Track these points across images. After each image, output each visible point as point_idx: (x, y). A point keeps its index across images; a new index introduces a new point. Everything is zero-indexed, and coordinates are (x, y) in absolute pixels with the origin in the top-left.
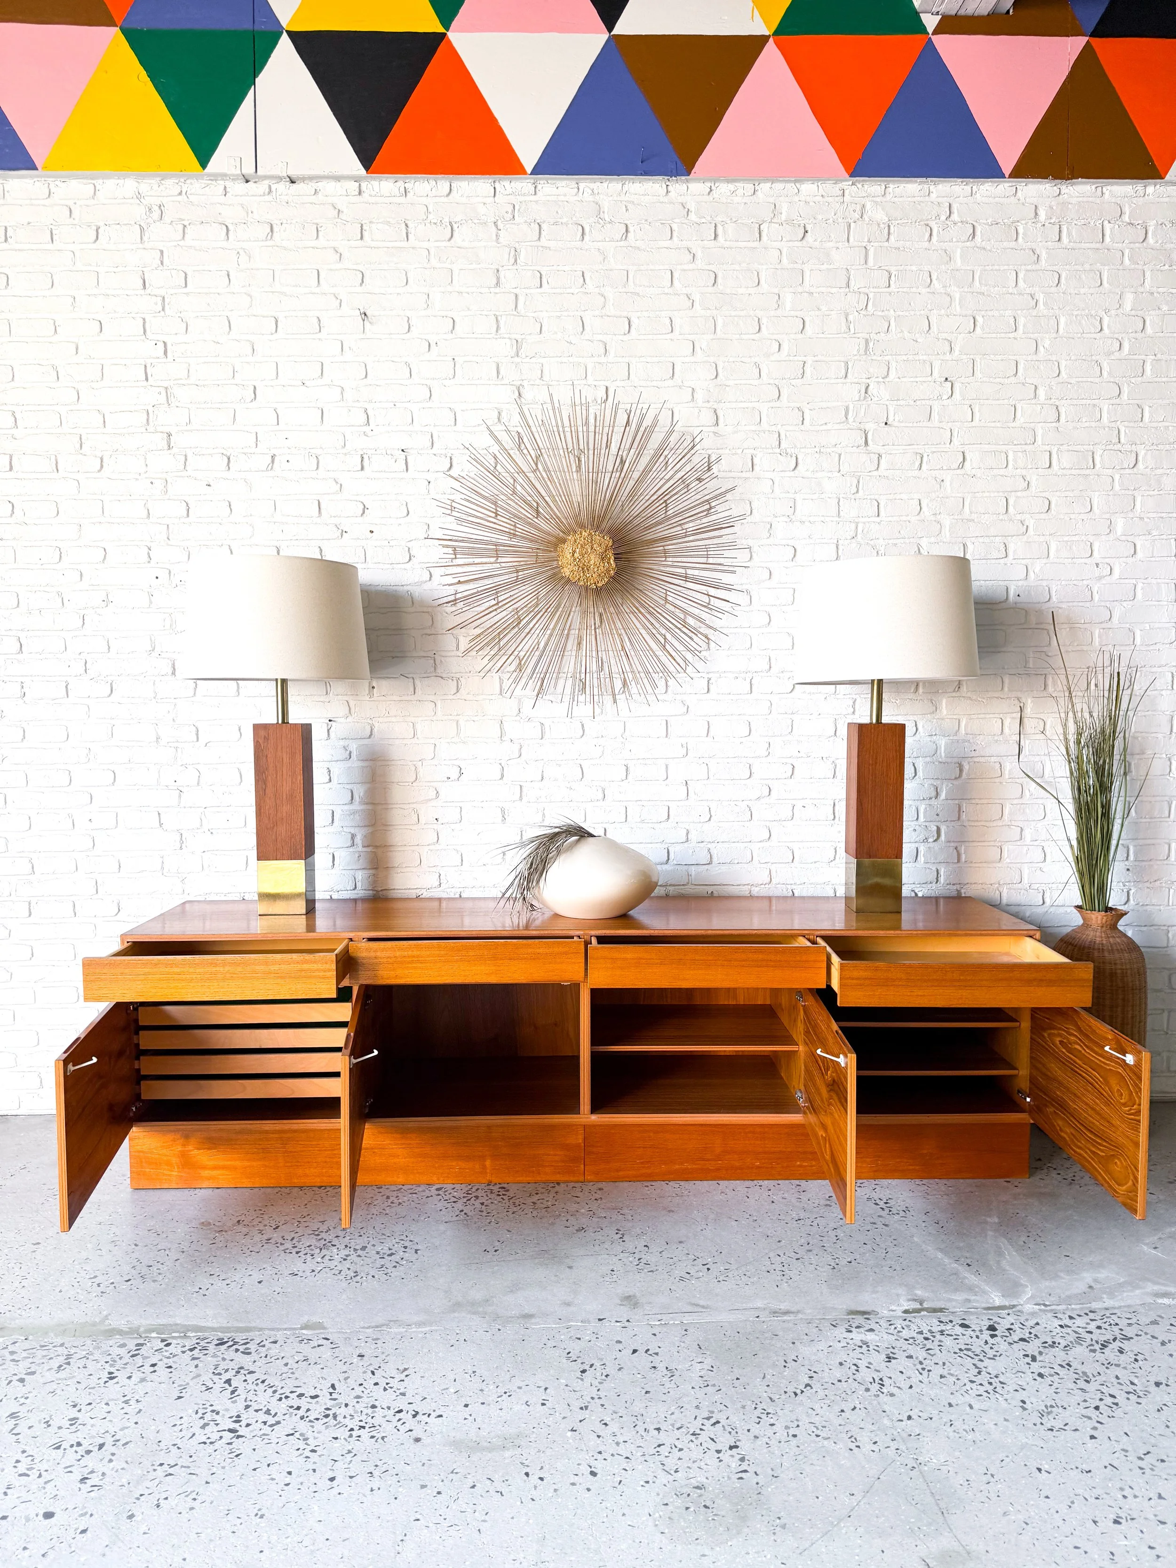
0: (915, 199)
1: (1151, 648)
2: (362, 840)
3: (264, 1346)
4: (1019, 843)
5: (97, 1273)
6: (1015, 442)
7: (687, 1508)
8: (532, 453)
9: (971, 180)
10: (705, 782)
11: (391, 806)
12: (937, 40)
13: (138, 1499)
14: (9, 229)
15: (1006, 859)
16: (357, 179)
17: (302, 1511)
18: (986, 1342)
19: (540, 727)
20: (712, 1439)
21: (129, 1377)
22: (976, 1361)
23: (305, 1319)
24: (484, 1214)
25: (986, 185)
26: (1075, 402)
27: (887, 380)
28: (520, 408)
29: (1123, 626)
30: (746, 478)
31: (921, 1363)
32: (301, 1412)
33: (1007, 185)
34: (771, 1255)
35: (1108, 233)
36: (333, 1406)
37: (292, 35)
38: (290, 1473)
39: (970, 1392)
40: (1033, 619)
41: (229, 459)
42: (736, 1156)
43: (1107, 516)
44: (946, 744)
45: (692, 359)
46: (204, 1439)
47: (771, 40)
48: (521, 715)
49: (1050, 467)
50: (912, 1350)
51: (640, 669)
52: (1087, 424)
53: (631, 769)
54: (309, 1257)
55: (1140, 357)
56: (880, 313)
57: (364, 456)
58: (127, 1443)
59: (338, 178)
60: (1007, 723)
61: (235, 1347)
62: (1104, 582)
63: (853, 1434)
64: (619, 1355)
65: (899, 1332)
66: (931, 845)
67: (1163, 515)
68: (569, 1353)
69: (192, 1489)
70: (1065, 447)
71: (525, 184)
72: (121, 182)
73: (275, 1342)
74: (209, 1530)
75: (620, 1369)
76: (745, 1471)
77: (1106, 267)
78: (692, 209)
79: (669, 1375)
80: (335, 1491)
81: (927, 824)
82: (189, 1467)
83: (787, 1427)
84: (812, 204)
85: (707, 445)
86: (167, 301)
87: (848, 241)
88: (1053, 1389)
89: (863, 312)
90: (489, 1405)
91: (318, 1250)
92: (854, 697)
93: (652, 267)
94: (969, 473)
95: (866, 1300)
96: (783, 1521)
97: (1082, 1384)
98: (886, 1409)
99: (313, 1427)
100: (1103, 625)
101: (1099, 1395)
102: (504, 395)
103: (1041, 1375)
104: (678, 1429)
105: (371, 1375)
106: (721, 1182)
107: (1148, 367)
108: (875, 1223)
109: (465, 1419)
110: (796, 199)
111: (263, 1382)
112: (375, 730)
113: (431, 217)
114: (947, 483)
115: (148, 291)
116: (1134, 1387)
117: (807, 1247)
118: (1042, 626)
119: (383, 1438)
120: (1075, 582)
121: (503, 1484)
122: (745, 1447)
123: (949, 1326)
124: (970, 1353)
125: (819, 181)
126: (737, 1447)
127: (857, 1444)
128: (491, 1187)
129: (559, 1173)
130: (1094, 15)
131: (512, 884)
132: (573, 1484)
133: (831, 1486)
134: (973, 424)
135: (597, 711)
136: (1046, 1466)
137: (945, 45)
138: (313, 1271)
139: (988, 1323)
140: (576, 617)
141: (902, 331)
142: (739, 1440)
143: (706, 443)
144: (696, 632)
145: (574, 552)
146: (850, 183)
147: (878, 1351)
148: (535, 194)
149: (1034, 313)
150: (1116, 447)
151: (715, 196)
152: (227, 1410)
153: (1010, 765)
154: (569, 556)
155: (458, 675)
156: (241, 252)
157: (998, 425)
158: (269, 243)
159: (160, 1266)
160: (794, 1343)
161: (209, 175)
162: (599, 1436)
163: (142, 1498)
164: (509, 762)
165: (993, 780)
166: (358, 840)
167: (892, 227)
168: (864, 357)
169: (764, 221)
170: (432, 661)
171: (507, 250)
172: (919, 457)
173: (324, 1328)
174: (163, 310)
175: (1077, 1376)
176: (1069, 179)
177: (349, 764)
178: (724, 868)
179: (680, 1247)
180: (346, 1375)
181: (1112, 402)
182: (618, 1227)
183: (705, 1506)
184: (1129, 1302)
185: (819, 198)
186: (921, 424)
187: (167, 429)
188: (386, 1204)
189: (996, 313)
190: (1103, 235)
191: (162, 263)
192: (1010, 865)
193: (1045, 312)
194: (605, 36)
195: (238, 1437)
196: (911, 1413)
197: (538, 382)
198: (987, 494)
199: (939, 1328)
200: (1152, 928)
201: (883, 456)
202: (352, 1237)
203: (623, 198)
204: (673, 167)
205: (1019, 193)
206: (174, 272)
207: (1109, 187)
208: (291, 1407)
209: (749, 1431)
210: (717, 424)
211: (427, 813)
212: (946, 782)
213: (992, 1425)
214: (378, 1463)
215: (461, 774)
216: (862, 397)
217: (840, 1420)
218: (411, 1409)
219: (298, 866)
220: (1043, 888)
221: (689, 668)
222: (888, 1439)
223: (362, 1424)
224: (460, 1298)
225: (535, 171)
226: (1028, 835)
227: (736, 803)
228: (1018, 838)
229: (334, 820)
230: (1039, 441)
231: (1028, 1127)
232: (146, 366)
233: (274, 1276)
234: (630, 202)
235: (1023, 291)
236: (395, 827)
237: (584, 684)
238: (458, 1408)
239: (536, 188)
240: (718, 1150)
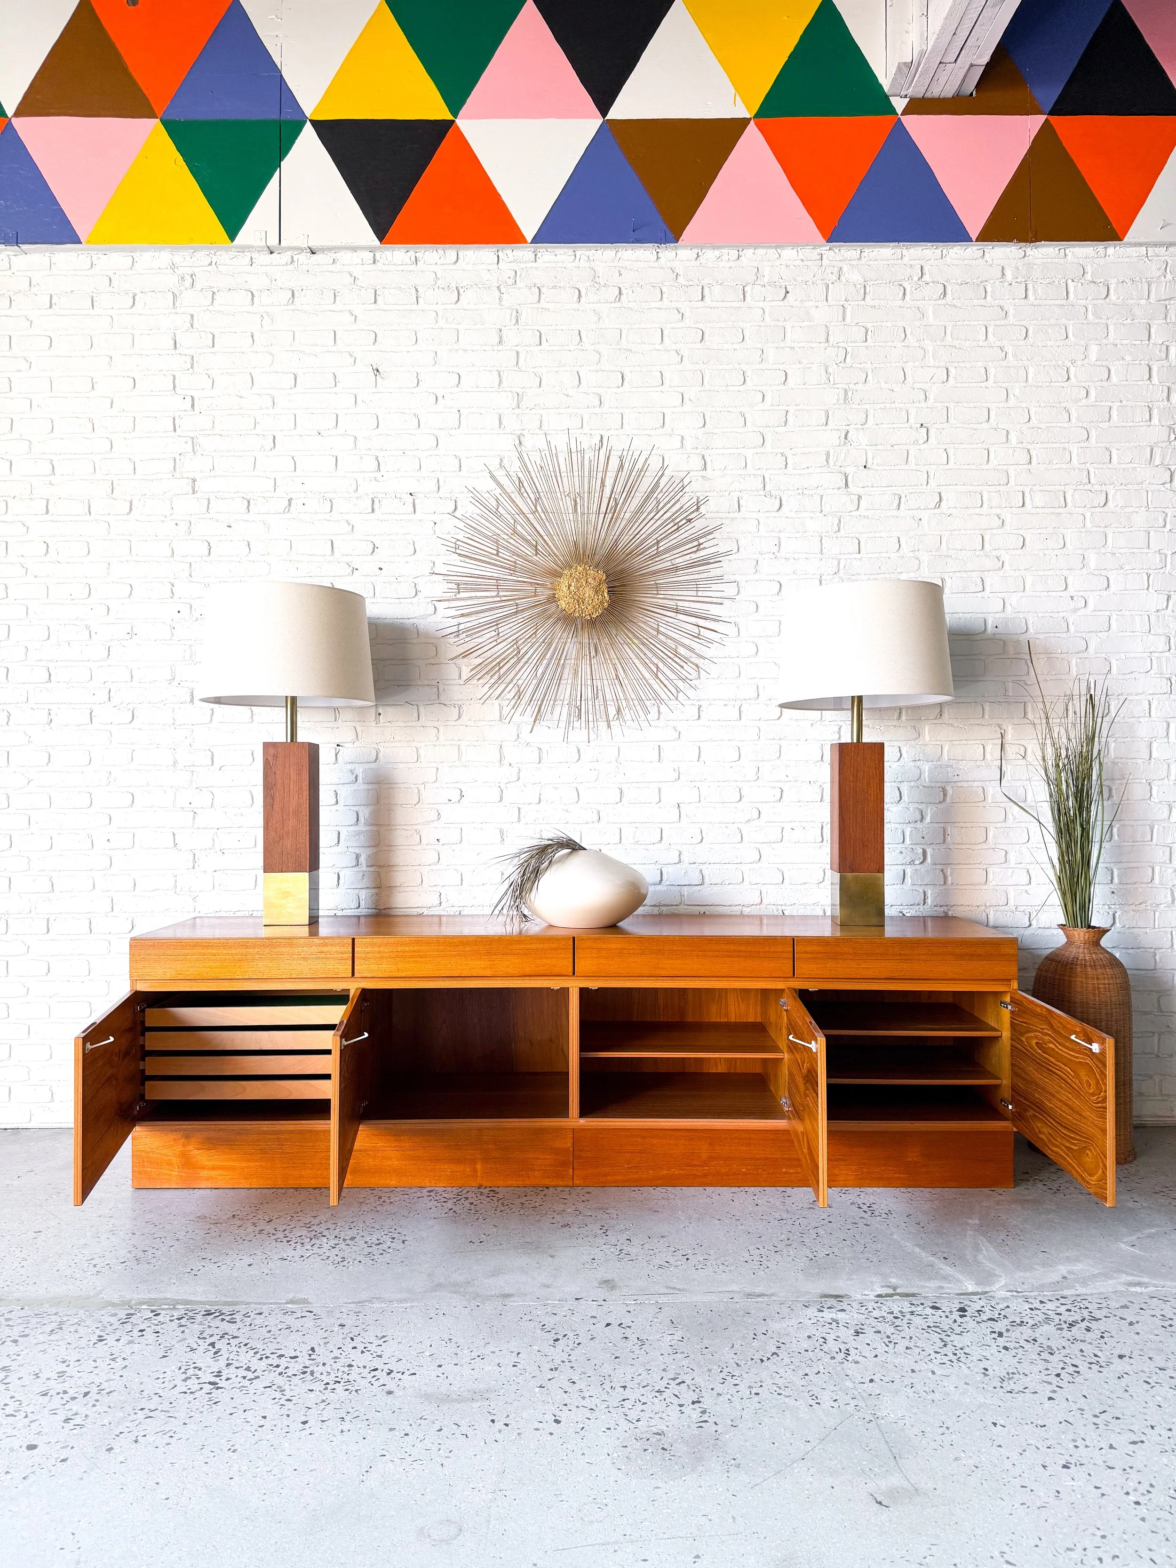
0: (889, 262)
1: (1128, 676)
2: (367, 860)
3: (249, 1317)
4: (1004, 866)
5: (94, 1256)
6: (989, 483)
7: (645, 1450)
8: (532, 496)
9: (941, 244)
10: (697, 805)
11: (393, 828)
12: (907, 120)
13: (118, 1436)
14: (54, 297)
15: (992, 882)
16: (372, 250)
17: (273, 1447)
18: (955, 1321)
19: (537, 752)
20: (676, 1396)
21: (118, 1340)
22: (943, 1336)
23: (291, 1296)
24: (473, 1212)
25: (956, 248)
26: (1045, 446)
27: (866, 426)
28: (520, 453)
29: (1100, 655)
30: (733, 519)
31: (888, 1337)
32: (279, 1370)
33: (974, 248)
34: (750, 1248)
35: (1071, 290)
36: (311, 1365)
37: (316, 124)
38: (264, 1417)
39: (934, 1361)
40: (1011, 650)
41: (249, 502)
42: (722, 1162)
43: (1081, 552)
44: (930, 770)
45: (681, 409)
46: (185, 1390)
47: (752, 122)
48: (519, 740)
49: (1023, 506)
50: (880, 1327)
51: (633, 697)
52: (1058, 466)
53: (625, 792)
54: (299, 1246)
55: (1107, 404)
56: (858, 366)
57: (375, 499)
58: (111, 1392)
59: (354, 249)
60: (988, 749)
61: (221, 1317)
62: (1079, 614)
63: (814, 1393)
64: (592, 1327)
65: (869, 1312)
66: (918, 867)
67: (1134, 550)
68: (544, 1325)
69: (170, 1429)
70: (1037, 488)
71: (526, 253)
72: (157, 254)
73: (261, 1314)
74: (184, 1461)
75: (592, 1339)
76: (706, 1421)
77: (1071, 322)
78: (681, 273)
79: (640, 1344)
80: (306, 1432)
81: (913, 847)
82: (168, 1411)
83: (750, 1387)
84: (792, 267)
85: (696, 488)
86: (195, 359)
87: (827, 301)
88: (1017, 1359)
89: (841, 365)
90: (462, 1366)
91: (309, 1240)
92: (840, 723)
93: (644, 326)
94: (945, 512)
95: (840, 1286)
96: (737, 1461)
97: (1044, 1355)
98: (850, 1374)
99: (290, 1381)
100: (1080, 655)
101: (1062, 1365)
102: (506, 444)
103: (1006, 1348)
104: (643, 1387)
105: (350, 1341)
106: (708, 1188)
107: (1114, 413)
108: (856, 1223)
109: (438, 1376)
110: (778, 263)
111: (246, 1345)
112: (381, 755)
113: (439, 282)
114: (925, 521)
115: (178, 351)
116: (1098, 1359)
117: (788, 1242)
118: (1019, 656)
119: (356, 1391)
120: (1051, 614)
121: (469, 1429)
122: (708, 1401)
123: (920, 1308)
124: (938, 1330)
125: (798, 246)
126: (699, 1402)
127: (817, 1401)
128: (481, 1190)
129: (548, 1177)
130: (1051, 94)
131: (506, 893)
132: (537, 1429)
133: (788, 1435)
134: (948, 467)
135: (593, 736)
136: (1002, 1422)
137: (912, 123)
138: (302, 1256)
139: (958, 1306)
140: (571, 648)
141: (879, 382)
142: (703, 1397)
143: (694, 486)
144: (686, 660)
145: (570, 586)
146: (828, 248)
147: (847, 1327)
148: (536, 261)
149: (1004, 364)
150: (1086, 487)
151: (702, 261)
152: (209, 1367)
153: (993, 790)
154: (565, 589)
155: (460, 703)
156: (265, 315)
157: (973, 467)
158: (291, 307)
159: (154, 1251)
160: (765, 1320)
161: (236, 247)
162: (566, 1392)
163: (121, 1435)
164: (508, 785)
165: (976, 804)
166: (363, 860)
167: (867, 288)
168: (844, 406)
169: (748, 284)
170: (436, 689)
171: (510, 311)
172: (897, 498)
173: (309, 1303)
174: (192, 367)
175: (1041, 1349)
176: (1032, 242)
177: (355, 787)
178: (716, 888)
179: (662, 1241)
180: (326, 1340)
181: (1080, 445)
182: (603, 1224)
183: (663, 1449)
184: (1102, 1290)
185: (799, 263)
186: (898, 467)
187: (192, 475)
188: (378, 1203)
189: (968, 365)
190: (1067, 293)
191: (192, 326)
192: (996, 888)
193: (1015, 363)
194: (600, 121)
195: (218, 1388)
196: (873, 1377)
197: (538, 431)
198: (964, 532)
199: (910, 1310)
200: (1138, 951)
201: (863, 497)
202: (342, 1229)
203: (616, 263)
204: (663, 235)
205: (987, 254)
206: (203, 334)
207: (1070, 249)
208: (270, 1365)
209: (712, 1389)
210: (705, 468)
211: (429, 834)
212: (930, 806)
213: (952, 1388)
214: (350, 1410)
215: (462, 796)
216: (842, 444)
217: (803, 1382)
218: (386, 1367)
219: (302, 878)
220: (1029, 909)
221: (681, 695)
222: (848, 1398)
223: (337, 1379)
224: (442, 1280)
225: (535, 240)
226: (1012, 857)
227: (728, 825)
228: (1003, 860)
229: (339, 841)
230: (1012, 480)
231: (1012, 1137)
232: (174, 418)
233: (264, 1260)
234: (623, 267)
235: (993, 345)
236: (398, 848)
237: (580, 710)
238: (432, 1368)
239: (536, 255)
240: (705, 1156)
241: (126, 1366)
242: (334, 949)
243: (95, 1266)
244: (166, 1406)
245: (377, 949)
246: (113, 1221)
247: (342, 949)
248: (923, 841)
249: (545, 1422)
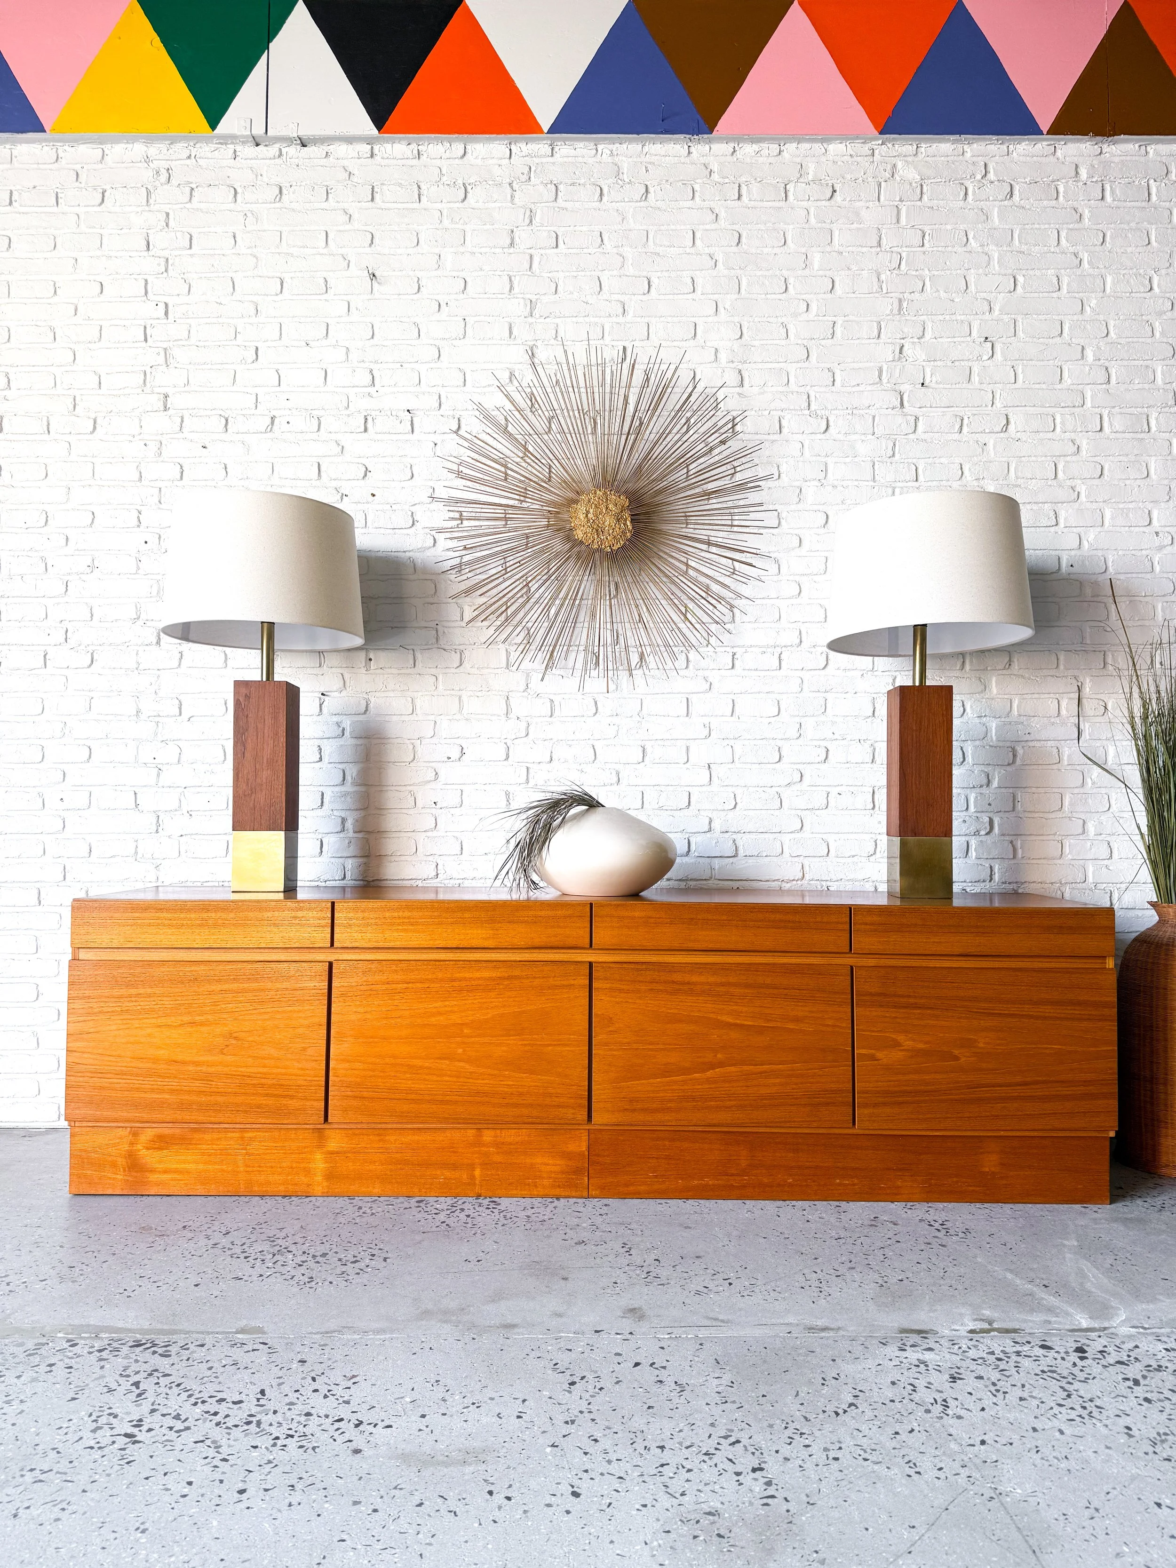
0: (949, 159)
2: (354, 825)
3: (188, 1349)
4: (1081, 837)
5: (9, 1272)
6: (1063, 405)
7: (695, 1537)
8: (546, 413)
9: (1008, 137)
10: (730, 766)
11: (385, 788)
14: (15, 193)
15: (1068, 856)
16: (369, 141)
17: (196, 1526)
18: (1075, 1364)
19: (549, 704)
20: (730, 1460)
21: (19, 1377)
22: (1064, 1384)
23: (243, 1323)
24: (469, 1225)
25: (1024, 143)
26: (1125, 363)
27: (923, 340)
30: (773, 441)
31: (994, 1384)
32: (218, 1418)
33: (1045, 143)
34: (806, 1271)
35: (1154, 191)
36: (259, 1413)
38: (190, 1483)
39: (1059, 1416)
40: (1088, 591)
41: (227, 421)
42: (764, 1171)
43: (1166, 482)
44: (997, 727)
45: (715, 319)
46: (92, 1443)
48: (529, 690)
49: (1101, 430)
50: (981, 1370)
51: (659, 641)
52: (1140, 386)
53: (649, 750)
54: (258, 1263)
56: (914, 273)
57: (368, 417)
59: (350, 140)
60: (1064, 704)
61: (153, 1349)
62: (1165, 552)
63: (911, 1458)
64: (617, 1368)
65: (964, 1352)
66: (983, 838)
68: (556, 1364)
69: (63, 1498)
70: (1117, 409)
71: (541, 144)
72: (130, 146)
74: (74, 1545)
75: (617, 1383)
76: (773, 1497)
77: (1154, 226)
78: (715, 169)
79: (679, 1390)
80: (243, 1505)
81: (978, 815)
82: (65, 1473)
83: (826, 1449)
84: (840, 163)
85: (731, 404)
86: (170, 262)
87: (879, 200)
88: (1165, 1415)
89: (895, 272)
90: (451, 1416)
91: (271, 1256)
93: (674, 227)
94: (1013, 436)
95: (921, 1318)
96: (821, 1556)
98: (953, 1433)
99: (229, 1434)
100: (1166, 599)
102: (516, 356)
103: (1147, 1400)
104: (687, 1448)
105: (311, 1381)
106: (747, 1202)
108: (929, 1244)
109: (420, 1430)
110: (823, 159)
111: (178, 1385)
112: (371, 706)
113: (444, 179)
114: (990, 446)
115: (151, 253)
117: (850, 1265)
118: (1099, 599)
119: (314, 1448)
120: (1133, 552)
121: (459, 1503)
122: (773, 1468)
123: (1026, 1348)
124: (1055, 1375)
125: (847, 139)
126: (761, 1469)
127: (917, 1470)
128: (480, 1201)
129: (559, 1186)
131: (511, 855)
132: (549, 1505)
133: (885, 1517)
134: (1016, 386)
135: (612, 687)
136: (1168, 1502)
138: (261, 1275)
139: (1075, 1345)
140: (588, 586)
141: (938, 291)
142: (765, 1462)
143: (729, 402)
144: (720, 599)
145: (588, 512)
146: (880, 142)
147: (939, 1371)
148: (552, 155)
149: (1079, 272)
150: (1172, 410)
151: (739, 156)
152: (128, 1413)
153: (1070, 751)
154: (582, 517)
155: (461, 647)
156: (249, 214)
157: (1044, 386)
158: (277, 205)
159: (84, 1267)
160: (834, 1360)
161: (219, 137)
162: (586, 1453)
164: (515, 741)
165: (1050, 767)
166: (349, 825)
167: (924, 186)
168: (898, 317)
169: (790, 181)
170: (434, 632)
171: (523, 211)
172: (959, 420)
173: (264, 1333)
174: (166, 271)
176: (1110, 135)
177: (341, 742)
178: (751, 861)
179: (697, 1262)
180: (281, 1381)
181: (1165, 362)
182: (625, 1241)
183: (719, 1535)
185: (847, 158)
186: (960, 386)
187: (163, 390)
188: (357, 1214)
189: (1038, 273)
190: (1149, 194)
191: (167, 225)
192: (1073, 862)
193: (1091, 271)
195: (135, 1442)
196: (985, 1438)
197: (553, 342)
198: (1034, 459)
199: (1015, 1349)
201: (921, 419)
202: (312, 1243)
203: (642, 158)
204: (695, 124)
205: (1059, 153)
206: (179, 234)
207: (1153, 146)
208: (207, 1412)
209: (777, 1452)
210: (742, 385)
211: (425, 796)
212: (997, 769)
213: (1090, 1453)
214: (304, 1475)
215: (463, 754)
216: (896, 358)
217: (894, 1443)
218: (354, 1419)
219: (278, 837)
220: (1111, 887)
221: (713, 640)
222: (957, 1465)
223: (290, 1432)
224: (430, 1306)
225: (552, 130)
226: (1091, 828)
227: (764, 789)
228: (1080, 831)
229: (322, 802)
230: (1089, 403)
231: (1108, 1143)
232: (145, 327)
233: (214, 1280)
234: (650, 163)
235: (1066, 251)
236: (390, 811)
237: (598, 658)
238: (414, 1418)
239: (552, 149)
240: (744, 1163)
241: (22, 1411)
242: (310, 914)
243: (8, 1284)
244: (64, 1466)
245: (360, 915)
246: (40, 1231)
247: (320, 914)
248: (990, 809)
249: (559, 1495)
